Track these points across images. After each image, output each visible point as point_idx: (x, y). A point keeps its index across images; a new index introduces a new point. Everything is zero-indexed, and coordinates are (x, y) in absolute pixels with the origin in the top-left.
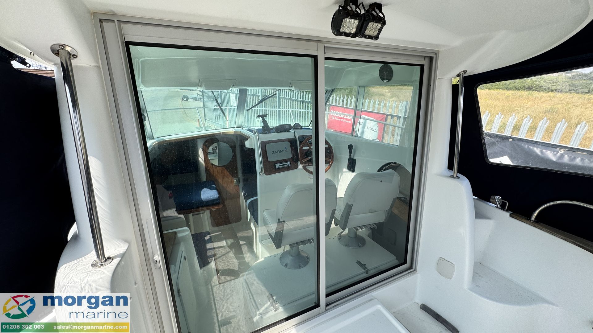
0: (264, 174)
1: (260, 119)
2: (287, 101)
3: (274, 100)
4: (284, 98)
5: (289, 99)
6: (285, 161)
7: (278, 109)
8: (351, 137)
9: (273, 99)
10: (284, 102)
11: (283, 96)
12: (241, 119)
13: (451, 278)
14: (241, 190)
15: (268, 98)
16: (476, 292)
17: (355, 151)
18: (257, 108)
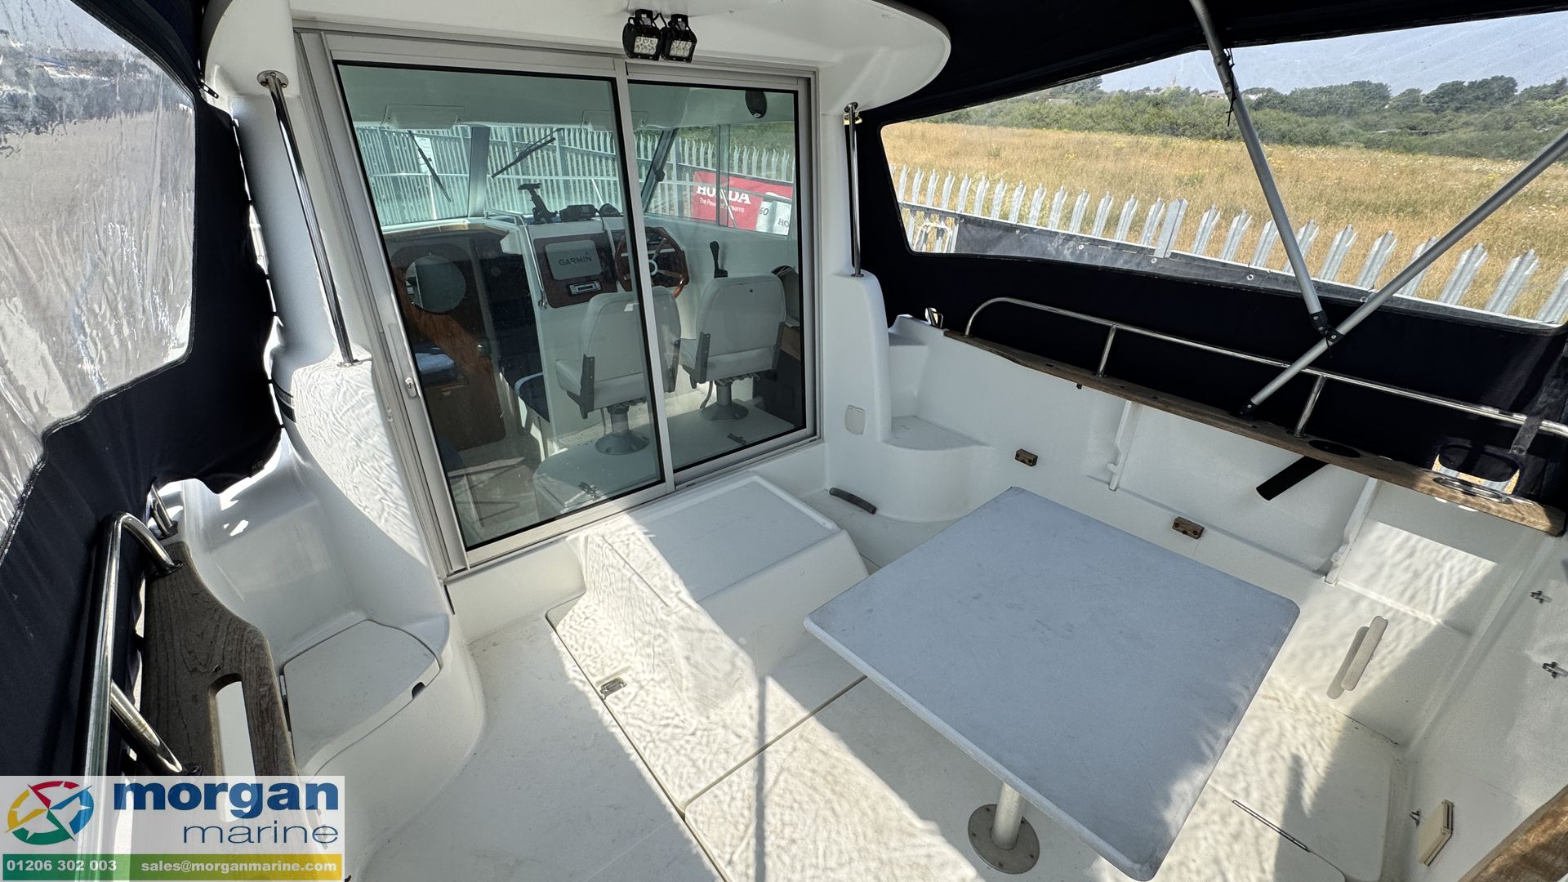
0: (548, 305)
1: (526, 195)
2: (585, 158)
3: (549, 158)
4: (577, 152)
5: (588, 154)
6: (589, 279)
7: (561, 178)
8: (717, 228)
9: (545, 153)
10: (577, 161)
11: (573, 146)
12: (479, 199)
13: (862, 433)
14: (496, 367)
15: (530, 152)
16: (895, 445)
17: (724, 254)
18: (506, 176)
